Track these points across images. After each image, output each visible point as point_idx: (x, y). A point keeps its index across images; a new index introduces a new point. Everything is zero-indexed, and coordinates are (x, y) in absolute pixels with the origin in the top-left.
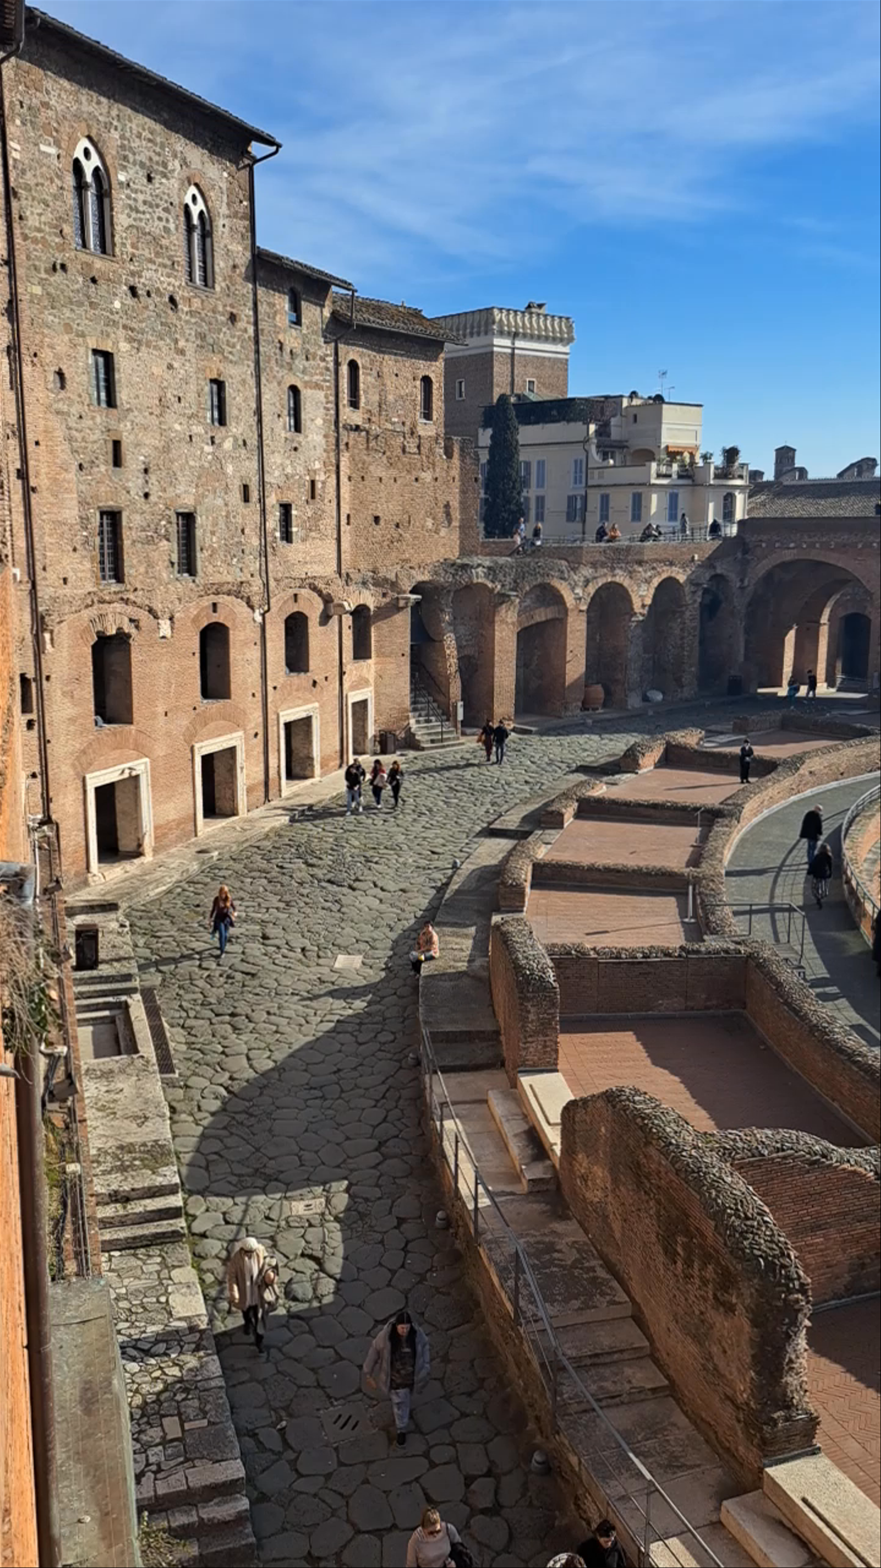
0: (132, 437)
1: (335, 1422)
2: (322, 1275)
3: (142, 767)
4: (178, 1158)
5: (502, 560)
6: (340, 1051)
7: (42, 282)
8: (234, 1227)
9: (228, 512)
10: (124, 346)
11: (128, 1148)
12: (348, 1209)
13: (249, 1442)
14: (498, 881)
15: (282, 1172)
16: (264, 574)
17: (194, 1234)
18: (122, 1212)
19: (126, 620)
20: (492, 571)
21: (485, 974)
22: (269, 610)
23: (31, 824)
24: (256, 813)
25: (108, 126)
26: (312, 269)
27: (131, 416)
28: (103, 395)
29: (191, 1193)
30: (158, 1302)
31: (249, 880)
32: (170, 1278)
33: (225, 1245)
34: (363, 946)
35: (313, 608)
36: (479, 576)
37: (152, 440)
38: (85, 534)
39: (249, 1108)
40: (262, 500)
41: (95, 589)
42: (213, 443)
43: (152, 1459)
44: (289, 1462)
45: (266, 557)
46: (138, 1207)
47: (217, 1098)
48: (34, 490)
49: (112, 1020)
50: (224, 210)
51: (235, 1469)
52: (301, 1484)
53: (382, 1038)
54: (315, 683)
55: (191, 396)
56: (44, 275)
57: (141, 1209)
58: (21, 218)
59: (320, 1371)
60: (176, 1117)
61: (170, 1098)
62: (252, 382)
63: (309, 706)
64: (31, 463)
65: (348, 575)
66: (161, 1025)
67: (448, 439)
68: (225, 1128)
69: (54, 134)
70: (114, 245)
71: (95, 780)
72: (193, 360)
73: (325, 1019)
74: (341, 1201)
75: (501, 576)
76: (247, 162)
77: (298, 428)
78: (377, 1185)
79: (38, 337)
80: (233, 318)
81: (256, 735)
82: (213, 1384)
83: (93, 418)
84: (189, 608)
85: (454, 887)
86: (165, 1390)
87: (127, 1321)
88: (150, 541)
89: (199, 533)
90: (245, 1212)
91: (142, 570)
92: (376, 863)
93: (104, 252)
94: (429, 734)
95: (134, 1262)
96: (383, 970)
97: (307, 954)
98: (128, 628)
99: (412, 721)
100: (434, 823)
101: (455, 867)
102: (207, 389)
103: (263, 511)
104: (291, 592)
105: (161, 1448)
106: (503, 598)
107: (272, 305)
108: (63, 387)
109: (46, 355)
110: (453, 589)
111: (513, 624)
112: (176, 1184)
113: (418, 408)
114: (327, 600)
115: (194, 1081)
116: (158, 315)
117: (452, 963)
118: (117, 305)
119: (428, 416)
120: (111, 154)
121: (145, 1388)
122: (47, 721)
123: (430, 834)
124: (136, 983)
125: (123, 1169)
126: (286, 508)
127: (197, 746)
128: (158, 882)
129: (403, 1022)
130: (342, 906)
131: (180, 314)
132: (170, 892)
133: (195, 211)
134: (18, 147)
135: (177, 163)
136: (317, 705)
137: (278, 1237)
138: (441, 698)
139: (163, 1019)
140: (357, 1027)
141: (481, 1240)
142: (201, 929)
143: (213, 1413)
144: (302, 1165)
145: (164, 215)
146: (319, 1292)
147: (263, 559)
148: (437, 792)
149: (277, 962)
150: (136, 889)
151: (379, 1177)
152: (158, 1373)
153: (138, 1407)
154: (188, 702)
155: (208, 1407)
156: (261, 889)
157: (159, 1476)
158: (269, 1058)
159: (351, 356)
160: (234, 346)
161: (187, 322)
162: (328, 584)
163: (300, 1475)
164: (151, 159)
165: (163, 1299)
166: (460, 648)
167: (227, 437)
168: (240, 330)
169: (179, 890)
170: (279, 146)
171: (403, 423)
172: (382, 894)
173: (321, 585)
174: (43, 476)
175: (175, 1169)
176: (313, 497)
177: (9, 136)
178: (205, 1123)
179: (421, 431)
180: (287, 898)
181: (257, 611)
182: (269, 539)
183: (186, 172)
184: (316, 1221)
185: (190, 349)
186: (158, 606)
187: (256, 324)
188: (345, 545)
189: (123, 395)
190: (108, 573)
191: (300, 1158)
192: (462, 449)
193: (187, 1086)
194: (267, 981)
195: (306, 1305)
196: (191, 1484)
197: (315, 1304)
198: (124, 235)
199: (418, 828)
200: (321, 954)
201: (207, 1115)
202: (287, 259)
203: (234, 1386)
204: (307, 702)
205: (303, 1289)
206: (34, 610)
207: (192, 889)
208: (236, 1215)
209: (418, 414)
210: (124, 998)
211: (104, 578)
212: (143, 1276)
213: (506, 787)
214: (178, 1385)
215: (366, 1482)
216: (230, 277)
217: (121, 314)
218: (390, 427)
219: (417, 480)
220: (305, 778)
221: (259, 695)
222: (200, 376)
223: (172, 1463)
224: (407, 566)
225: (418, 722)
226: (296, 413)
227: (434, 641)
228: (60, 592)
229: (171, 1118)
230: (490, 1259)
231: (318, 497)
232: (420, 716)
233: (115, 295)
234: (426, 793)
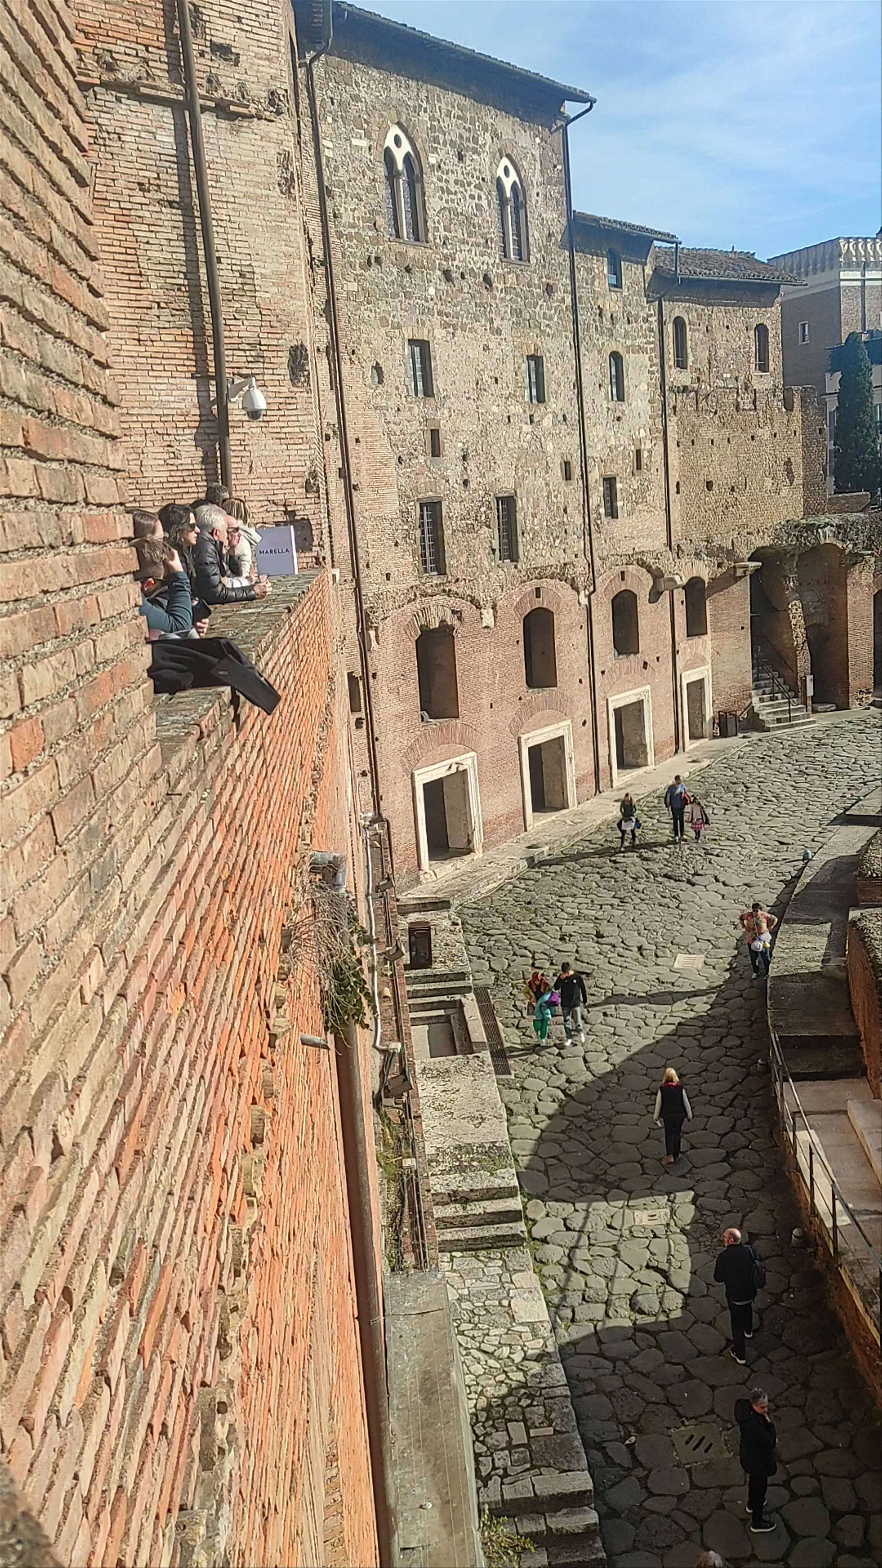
0: (450, 424)
1: (687, 1443)
2: (668, 1288)
3: (469, 761)
4: (516, 1160)
5: (853, 517)
6: (682, 1056)
7: (357, 278)
8: (576, 1234)
9: (549, 492)
10: (440, 333)
11: (466, 1149)
12: (694, 1222)
13: (597, 1455)
14: (856, 873)
15: (624, 1179)
16: (588, 554)
17: (534, 1239)
18: (461, 1213)
19: (449, 612)
20: (841, 530)
21: (841, 975)
22: (595, 590)
23: (362, 822)
24: (586, 806)
25: (417, 109)
26: (632, 227)
27: (448, 403)
28: (420, 385)
29: (530, 1197)
30: (500, 1304)
31: (582, 875)
32: (512, 1282)
33: (567, 1252)
34: (704, 945)
35: (642, 585)
36: (827, 536)
37: (469, 426)
38: (406, 527)
39: (587, 1112)
40: (585, 476)
41: (418, 583)
42: (532, 422)
43: (498, 1464)
44: (639, 1479)
45: (590, 535)
46: (477, 1208)
47: (554, 1101)
48: (355, 487)
49: (447, 1019)
50: (537, 178)
51: (582, 1481)
52: (651, 1504)
53: (726, 1042)
54: (645, 665)
55: (508, 376)
56: (359, 271)
57: (481, 1211)
58: (335, 216)
59: (669, 1388)
60: (513, 1119)
61: (506, 1099)
62: (571, 354)
63: (641, 689)
64: (352, 461)
65: (678, 546)
66: (497, 1025)
67: (787, 390)
68: (563, 1132)
69: (365, 126)
70: (427, 231)
71: (424, 776)
72: (509, 338)
73: (665, 1022)
74: (687, 1213)
75: (852, 534)
76: (559, 123)
77: (621, 398)
78: (726, 1198)
79: (355, 334)
80: (549, 289)
81: (584, 723)
82: (558, 1392)
83: (410, 409)
84: (511, 596)
85: (805, 880)
86: (510, 1394)
87: (470, 1322)
88: (470, 529)
89: (520, 517)
90: (586, 1218)
91: (463, 559)
92: (717, 856)
93: (417, 239)
94: (774, 713)
95: (475, 1263)
96: (727, 970)
97: (644, 953)
98: (450, 620)
99: (755, 700)
100: (782, 810)
101: (806, 858)
102: (524, 366)
103: (586, 488)
104: (617, 570)
105: (507, 1452)
106: (856, 558)
107: (589, 270)
108: (381, 382)
109: (364, 351)
110: (797, 552)
111: (869, 586)
112: (514, 1187)
113: (753, 360)
114: (657, 575)
115: (528, 1083)
116: (473, 297)
117: (804, 963)
118: (432, 291)
119: (763, 367)
120: (421, 136)
121: (490, 1391)
122: (374, 719)
123: (778, 823)
124: (470, 982)
125: (461, 1169)
126: (610, 482)
127: (524, 737)
128: (488, 879)
129: (751, 1025)
130: (681, 902)
131: (495, 292)
132: (501, 888)
133: (508, 183)
134: (331, 146)
135: (488, 136)
136: (648, 687)
137: (621, 1247)
138: (788, 673)
139: (498, 1019)
140: (700, 1031)
141: (842, 1260)
142: (534, 927)
143: (559, 1421)
144: (644, 1173)
145: (476, 192)
146: (666, 1306)
147: (587, 538)
148: (785, 776)
149: (612, 961)
150: (467, 886)
151: (728, 1189)
152: (502, 1377)
153: (483, 1410)
154: (513, 692)
155: (553, 1416)
156: (594, 884)
157: (506, 1480)
158: (607, 1061)
159: (677, 313)
160: (551, 319)
161: (502, 299)
162: (657, 558)
163: (651, 1494)
164: (461, 136)
165: (505, 1303)
166: (806, 618)
167: (546, 414)
168: (557, 301)
169: (510, 887)
170: (593, 102)
171: (736, 379)
172: (723, 890)
173: (650, 560)
174: (364, 473)
175: (514, 1171)
176: (639, 467)
177: (321, 135)
178: (543, 1126)
179: (756, 385)
180: (621, 894)
181: (582, 593)
182: (593, 516)
183: (498, 145)
184: (661, 1232)
185: (505, 326)
186: (480, 596)
187: (574, 292)
188: (675, 515)
189: (440, 383)
190: (429, 565)
191: (642, 1165)
192: (803, 400)
193: (524, 1088)
194: (603, 980)
195: (653, 1319)
196: (538, 1492)
197: (662, 1318)
198: (437, 219)
199: (764, 816)
200: (659, 953)
201: (545, 1118)
202: (605, 219)
203: (580, 1396)
204: (637, 685)
205: (649, 1302)
206: (359, 609)
207: (523, 886)
208: (577, 1221)
209: (753, 366)
210: (458, 997)
211: (426, 571)
212: (485, 1278)
213: (865, 768)
214: (523, 1391)
215: (721, 1507)
216: (545, 247)
217: (435, 300)
218: (721, 384)
219: (753, 438)
220: (638, 766)
221: (586, 682)
222: (516, 353)
223: (519, 1469)
224: (744, 533)
225: (762, 700)
226: (618, 380)
227: (776, 610)
228: (383, 588)
229: (508, 1120)
230: (852, 1282)
231: (644, 467)
232: (764, 693)
233: (429, 281)
234: (772, 778)
